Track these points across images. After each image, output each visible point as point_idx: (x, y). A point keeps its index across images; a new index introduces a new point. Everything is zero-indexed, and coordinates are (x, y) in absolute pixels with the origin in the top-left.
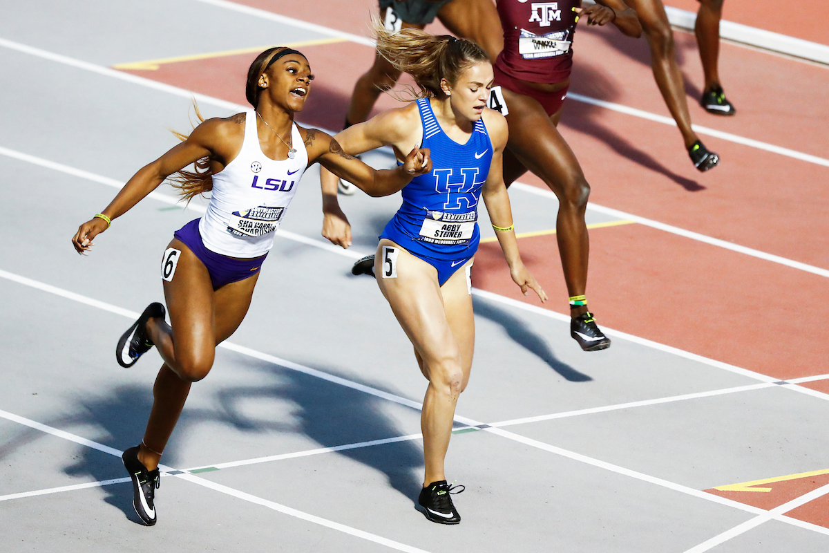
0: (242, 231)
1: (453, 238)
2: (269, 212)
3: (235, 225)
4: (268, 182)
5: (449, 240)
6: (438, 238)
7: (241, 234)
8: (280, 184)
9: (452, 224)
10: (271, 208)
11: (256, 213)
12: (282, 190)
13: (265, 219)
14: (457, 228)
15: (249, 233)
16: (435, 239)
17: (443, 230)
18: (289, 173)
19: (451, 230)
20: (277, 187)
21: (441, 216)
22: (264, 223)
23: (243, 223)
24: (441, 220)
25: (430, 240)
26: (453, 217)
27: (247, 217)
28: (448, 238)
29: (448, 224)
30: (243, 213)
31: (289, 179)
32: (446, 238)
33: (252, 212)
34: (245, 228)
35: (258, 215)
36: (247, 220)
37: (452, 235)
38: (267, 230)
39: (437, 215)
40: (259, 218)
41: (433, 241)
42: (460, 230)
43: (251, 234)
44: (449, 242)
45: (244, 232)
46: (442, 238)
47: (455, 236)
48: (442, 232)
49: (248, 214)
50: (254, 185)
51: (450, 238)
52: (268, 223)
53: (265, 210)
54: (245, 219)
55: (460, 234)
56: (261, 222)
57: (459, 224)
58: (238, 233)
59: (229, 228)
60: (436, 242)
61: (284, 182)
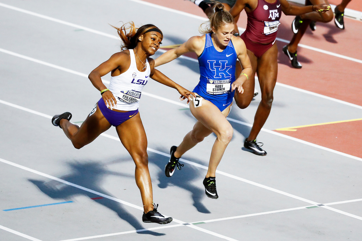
0: (124, 99)
1: (221, 91)
2: (136, 93)
3: (121, 97)
4: (138, 81)
5: (220, 92)
6: (215, 92)
7: (123, 101)
8: (142, 81)
9: (219, 85)
10: (137, 92)
11: (130, 93)
12: (142, 84)
13: (134, 96)
14: (221, 86)
15: (126, 101)
16: (213, 93)
17: (216, 88)
18: (146, 77)
19: (219, 88)
20: (141, 82)
21: (213, 82)
22: (133, 98)
23: (124, 96)
24: (213, 83)
25: (211, 93)
26: (218, 82)
27: (126, 94)
28: (219, 91)
29: (217, 85)
30: (125, 92)
31: (146, 80)
32: (218, 92)
33: (129, 92)
34: (125, 98)
35: (131, 94)
36: (126, 95)
37: (220, 89)
38: (134, 101)
39: (211, 81)
40: (131, 95)
41: (213, 94)
42: (223, 87)
43: (127, 102)
44: (220, 93)
45: (125, 100)
46: (216, 92)
47: (222, 90)
48: (216, 89)
49: (127, 93)
50: (132, 82)
51: (220, 91)
52: (135, 98)
53: (135, 92)
54: (125, 95)
55: (224, 89)
56: (132, 97)
57: (222, 84)
58: (122, 100)
59: (118, 98)
60: (214, 94)
61: (144, 81)
